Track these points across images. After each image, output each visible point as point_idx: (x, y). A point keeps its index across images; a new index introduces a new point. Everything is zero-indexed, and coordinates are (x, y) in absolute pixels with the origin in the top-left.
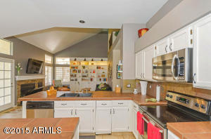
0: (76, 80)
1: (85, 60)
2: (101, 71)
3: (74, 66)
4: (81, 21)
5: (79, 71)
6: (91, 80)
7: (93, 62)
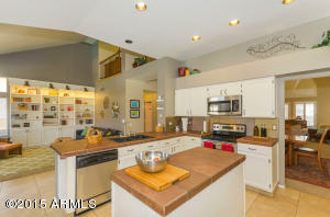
0: (27, 125)
1: (51, 87)
2: (82, 108)
3: (19, 95)
4: (127, 41)
5: (34, 108)
6: (64, 123)
7: (67, 92)
